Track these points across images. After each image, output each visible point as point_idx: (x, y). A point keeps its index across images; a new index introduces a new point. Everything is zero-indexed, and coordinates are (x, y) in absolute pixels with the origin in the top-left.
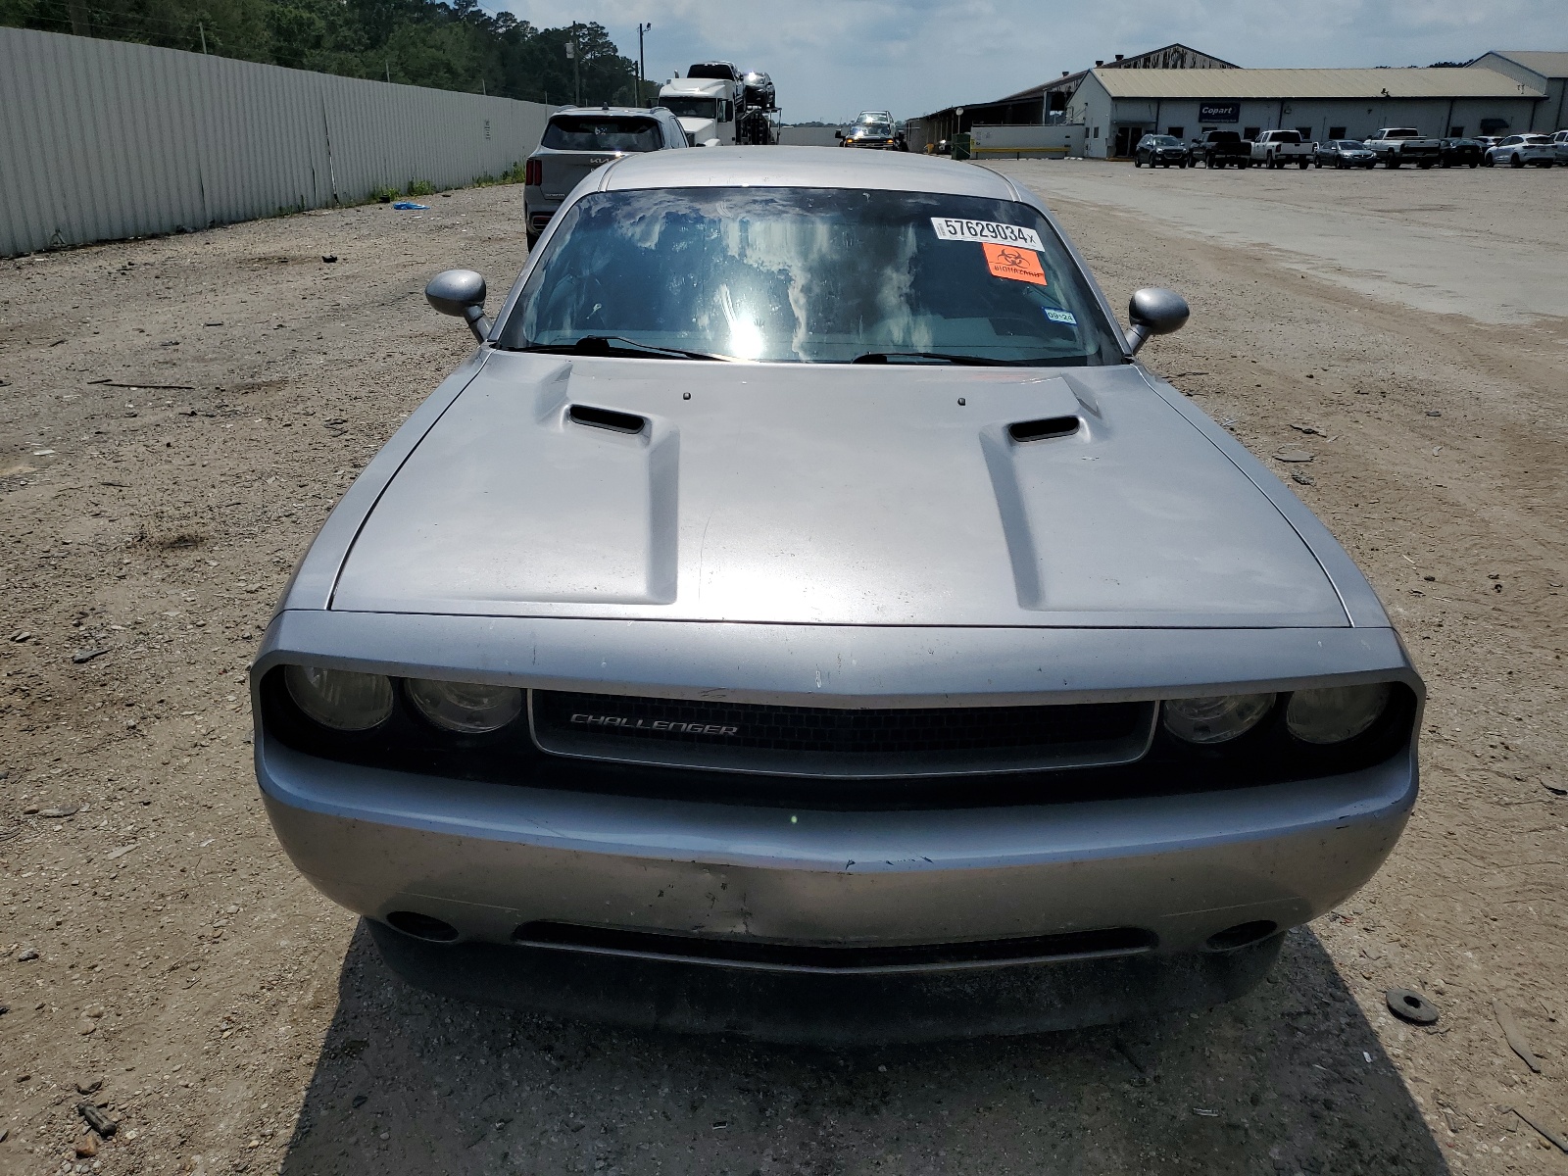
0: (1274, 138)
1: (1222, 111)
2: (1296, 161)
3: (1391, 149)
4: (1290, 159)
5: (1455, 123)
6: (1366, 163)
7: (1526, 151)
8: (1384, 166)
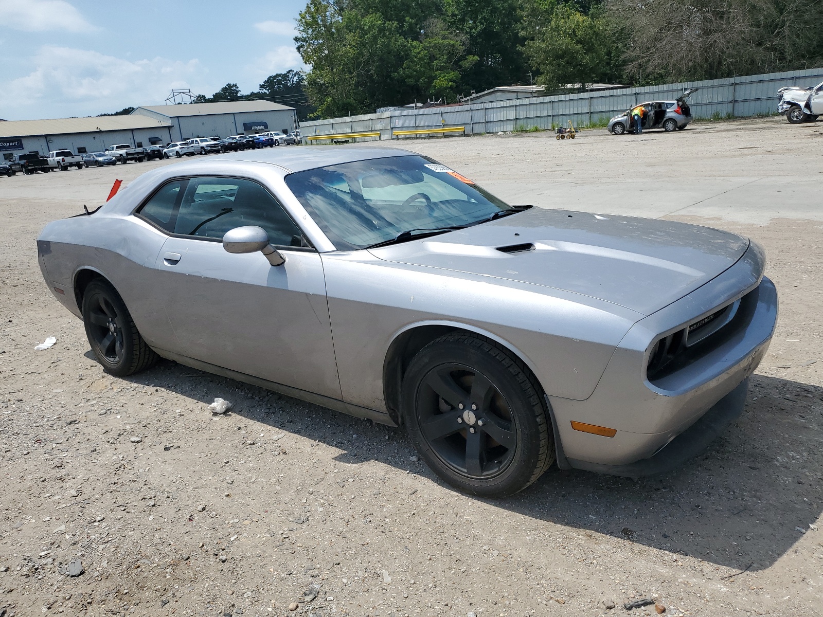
0: (58, 155)
1: (11, 144)
2: (75, 165)
3: (121, 155)
4: (71, 165)
5: (137, 141)
6: (112, 163)
7: (181, 149)
8: (120, 163)
